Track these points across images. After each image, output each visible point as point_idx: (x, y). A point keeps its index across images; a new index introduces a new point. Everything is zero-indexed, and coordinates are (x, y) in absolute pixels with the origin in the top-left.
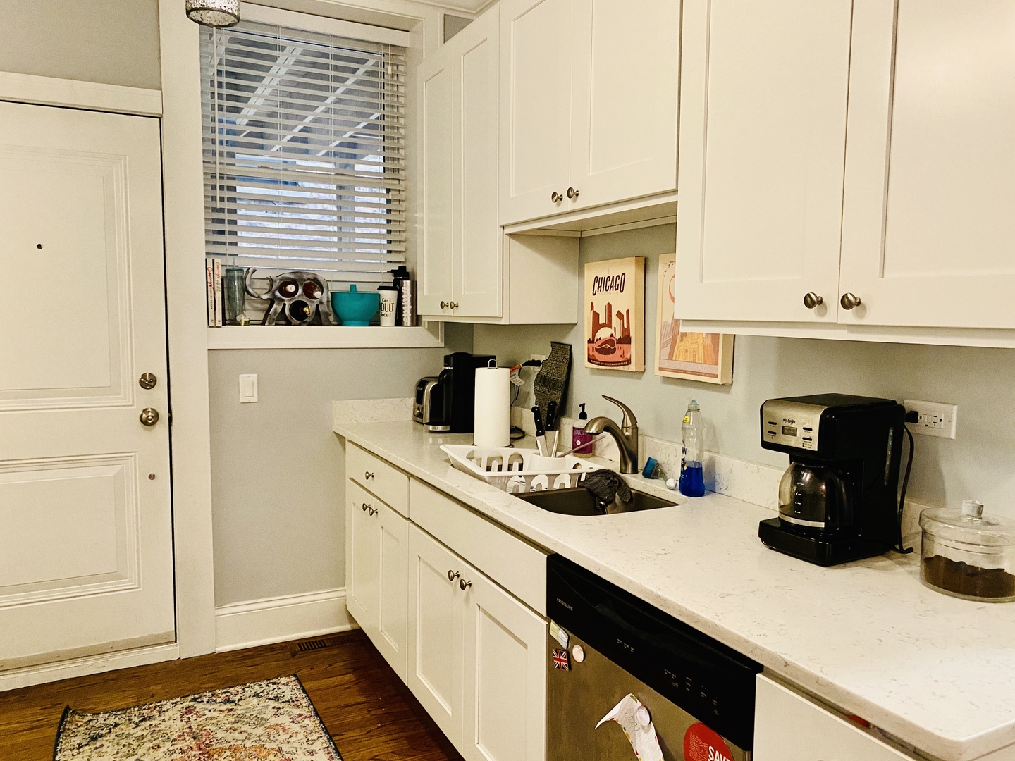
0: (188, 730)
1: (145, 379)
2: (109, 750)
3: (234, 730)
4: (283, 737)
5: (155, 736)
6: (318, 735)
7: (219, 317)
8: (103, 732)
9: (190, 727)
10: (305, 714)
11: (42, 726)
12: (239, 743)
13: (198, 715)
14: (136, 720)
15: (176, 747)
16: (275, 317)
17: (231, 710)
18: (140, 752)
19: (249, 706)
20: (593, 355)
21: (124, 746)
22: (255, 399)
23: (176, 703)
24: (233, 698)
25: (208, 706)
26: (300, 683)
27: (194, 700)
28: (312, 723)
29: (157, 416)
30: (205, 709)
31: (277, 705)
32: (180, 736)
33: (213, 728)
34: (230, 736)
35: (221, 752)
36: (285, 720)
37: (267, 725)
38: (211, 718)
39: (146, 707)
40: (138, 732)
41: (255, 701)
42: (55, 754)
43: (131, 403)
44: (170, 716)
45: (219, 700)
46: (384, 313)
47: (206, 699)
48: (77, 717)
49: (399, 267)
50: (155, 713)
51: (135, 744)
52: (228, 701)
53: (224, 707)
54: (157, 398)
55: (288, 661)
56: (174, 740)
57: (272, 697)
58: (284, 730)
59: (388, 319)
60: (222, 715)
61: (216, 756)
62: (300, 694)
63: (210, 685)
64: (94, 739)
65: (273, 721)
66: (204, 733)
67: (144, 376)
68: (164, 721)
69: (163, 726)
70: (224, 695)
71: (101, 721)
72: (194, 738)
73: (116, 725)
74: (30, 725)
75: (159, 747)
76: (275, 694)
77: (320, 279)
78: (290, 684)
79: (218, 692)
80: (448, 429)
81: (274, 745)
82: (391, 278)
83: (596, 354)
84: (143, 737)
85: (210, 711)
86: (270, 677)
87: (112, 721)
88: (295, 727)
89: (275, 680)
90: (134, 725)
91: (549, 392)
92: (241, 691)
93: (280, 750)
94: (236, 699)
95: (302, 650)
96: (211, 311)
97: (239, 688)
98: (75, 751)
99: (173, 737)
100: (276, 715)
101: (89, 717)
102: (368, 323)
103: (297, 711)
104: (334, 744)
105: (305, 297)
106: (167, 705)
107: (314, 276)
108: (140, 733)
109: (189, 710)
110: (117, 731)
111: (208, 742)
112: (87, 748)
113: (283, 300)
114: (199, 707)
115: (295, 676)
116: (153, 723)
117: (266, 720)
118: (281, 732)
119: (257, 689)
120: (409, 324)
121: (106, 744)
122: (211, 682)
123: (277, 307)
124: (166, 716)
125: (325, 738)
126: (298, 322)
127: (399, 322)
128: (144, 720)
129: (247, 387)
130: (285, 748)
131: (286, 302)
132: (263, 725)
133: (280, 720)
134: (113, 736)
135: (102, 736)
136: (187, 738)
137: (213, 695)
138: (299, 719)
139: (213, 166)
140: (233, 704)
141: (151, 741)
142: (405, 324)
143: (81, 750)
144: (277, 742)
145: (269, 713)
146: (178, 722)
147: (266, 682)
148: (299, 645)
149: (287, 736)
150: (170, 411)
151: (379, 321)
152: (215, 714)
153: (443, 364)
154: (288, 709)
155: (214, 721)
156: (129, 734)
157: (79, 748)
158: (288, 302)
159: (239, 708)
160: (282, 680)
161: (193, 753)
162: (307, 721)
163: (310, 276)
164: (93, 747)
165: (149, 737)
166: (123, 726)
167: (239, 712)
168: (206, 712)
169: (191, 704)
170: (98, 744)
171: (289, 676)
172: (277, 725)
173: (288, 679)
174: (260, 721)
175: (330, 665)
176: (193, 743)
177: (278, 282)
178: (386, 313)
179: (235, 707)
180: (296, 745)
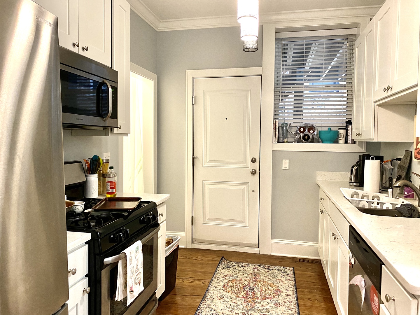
0: (253, 273)
1: (253, 160)
2: (230, 271)
3: (267, 277)
4: (281, 283)
5: (244, 272)
6: (292, 286)
7: (277, 140)
8: (231, 266)
9: (254, 272)
10: (291, 279)
11: (217, 261)
12: (266, 281)
13: (258, 270)
14: (240, 266)
15: (248, 276)
16: (297, 140)
17: (268, 271)
18: (238, 274)
19: (274, 272)
20: (416, 155)
21: (235, 271)
22: (288, 168)
23: (253, 265)
24: (270, 269)
25: (262, 269)
26: (294, 270)
27: (259, 266)
28: (292, 283)
29: (256, 171)
30: (260, 269)
31: (283, 274)
32: (250, 274)
33: (261, 275)
34: (264, 278)
35: (260, 281)
36: (284, 279)
37: (277, 279)
38: (261, 272)
39: (244, 264)
40: (240, 269)
41: (277, 271)
42: (217, 268)
43: (248, 167)
44: (250, 268)
45: (266, 268)
46: (340, 138)
47: (262, 266)
48: (225, 260)
49: (348, 120)
50: (246, 266)
51: (238, 272)
52: (268, 269)
53: (266, 270)
54: (256, 166)
55: (293, 263)
56: (248, 274)
57: (283, 272)
58: (282, 282)
59: (342, 141)
60: (265, 272)
61: (258, 282)
62: (292, 273)
63: (265, 263)
64: (228, 267)
65: (280, 278)
66: (258, 275)
67: (253, 158)
68: (248, 268)
69: (247, 270)
70: (268, 267)
71: (231, 263)
72: (254, 275)
73: (235, 266)
74: (214, 260)
75: (244, 275)
76: (284, 271)
77: (314, 126)
78: (290, 270)
79: (266, 265)
80: (359, 185)
81: (277, 285)
82: (345, 125)
83: (417, 155)
84: (240, 271)
85: (262, 270)
86: (285, 266)
87: (234, 264)
88: (286, 282)
89: (286, 267)
90: (239, 267)
91: (401, 172)
92: (273, 267)
93: (278, 287)
94: (271, 269)
95: (300, 261)
96: (274, 138)
97: (273, 266)
98: (222, 269)
99: (249, 273)
100: (282, 277)
101: (228, 262)
102: (333, 142)
103: (289, 278)
104: (296, 290)
105: (308, 133)
106: (250, 265)
107: (312, 125)
108: (240, 270)
109: (256, 268)
110: (234, 267)
111: (258, 278)
112: (225, 269)
113: (300, 134)
114: (259, 268)
115: (293, 268)
116: (245, 268)
117: (278, 277)
118: (281, 282)
119: (279, 268)
120: (350, 143)
121: (230, 270)
122: (266, 262)
123: (298, 136)
124: (249, 267)
125: (294, 288)
126: (305, 142)
127: (346, 142)
128: (242, 267)
129: (285, 164)
130: (280, 286)
131: (301, 135)
132: (276, 278)
133: (282, 279)
134: (233, 268)
135: (230, 267)
136: (252, 275)
137: (264, 266)
138: (288, 280)
139: (279, 89)
140: (269, 270)
141: (242, 272)
142: (349, 143)
143: (224, 269)
144: (278, 284)
145: (279, 276)
146: (251, 270)
147: (282, 267)
148: (299, 259)
149: (282, 284)
150: (260, 170)
151: (338, 142)
152: (263, 271)
153: (358, 158)
154: (286, 277)
155: (262, 273)
156: (237, 269)
157: (223, 268)
158: (302, 135)
159: (271, 272)
160: (288, 268)
161: (252, 279)
162: (291, 282)
163: (311, 125)
164: (227, 269)
165: (242, 271)
166: (236, 267)
167: (270, 273)
168: (261, 270)
169: (257, 266)
170: (228, 269)
171: (291, 268)
172: (280, 280)
173: (290, 268)
174: (276, 277)
175: (307, 268)
176: (253, 277)
177: (298, 127)
178: (341, 138)
179: (270, 271)
180: (284, 287)
